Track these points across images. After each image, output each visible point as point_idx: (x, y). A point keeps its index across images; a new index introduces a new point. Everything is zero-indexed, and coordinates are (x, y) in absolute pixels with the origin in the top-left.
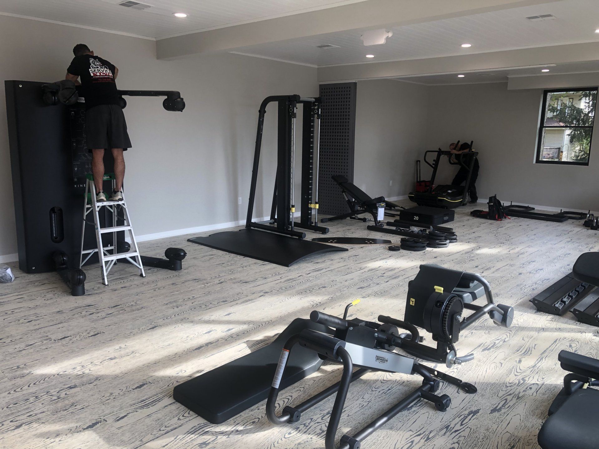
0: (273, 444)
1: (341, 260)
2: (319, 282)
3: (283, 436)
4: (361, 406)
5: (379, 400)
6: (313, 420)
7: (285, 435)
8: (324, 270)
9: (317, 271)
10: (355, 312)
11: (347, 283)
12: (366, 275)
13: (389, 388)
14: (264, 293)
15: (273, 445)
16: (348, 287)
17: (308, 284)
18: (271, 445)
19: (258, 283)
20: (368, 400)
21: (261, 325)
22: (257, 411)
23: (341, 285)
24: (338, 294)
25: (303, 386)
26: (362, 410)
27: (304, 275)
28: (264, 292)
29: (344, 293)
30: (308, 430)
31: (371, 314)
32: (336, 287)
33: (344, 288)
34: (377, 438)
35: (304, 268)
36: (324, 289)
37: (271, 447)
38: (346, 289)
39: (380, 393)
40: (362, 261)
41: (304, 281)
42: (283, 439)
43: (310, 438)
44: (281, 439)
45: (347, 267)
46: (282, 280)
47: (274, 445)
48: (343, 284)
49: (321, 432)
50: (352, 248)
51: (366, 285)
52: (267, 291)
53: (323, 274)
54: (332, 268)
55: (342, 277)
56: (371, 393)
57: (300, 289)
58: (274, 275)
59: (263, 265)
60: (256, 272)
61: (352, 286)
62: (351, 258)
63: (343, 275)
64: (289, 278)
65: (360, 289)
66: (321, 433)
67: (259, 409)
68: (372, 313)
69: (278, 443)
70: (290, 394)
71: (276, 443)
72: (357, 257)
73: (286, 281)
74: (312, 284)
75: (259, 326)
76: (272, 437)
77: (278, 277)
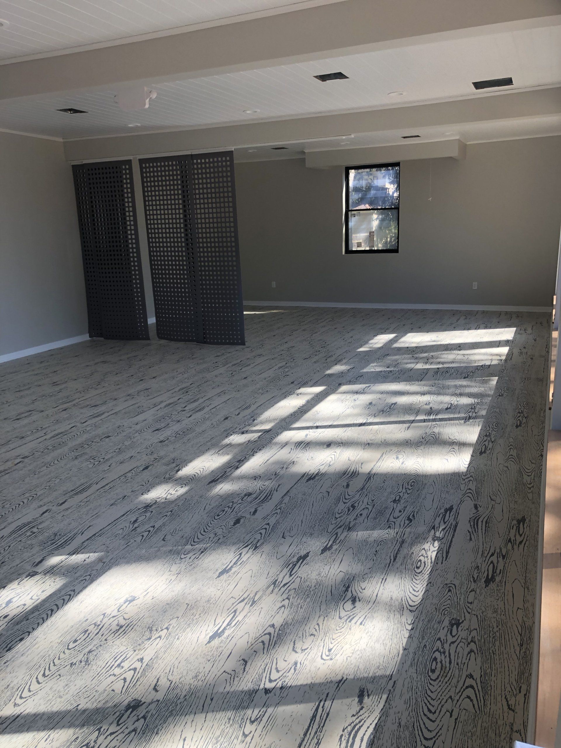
0: (52, 662)
1: (128, 397)
2: (100, 431)
3: (67, 647)
4: (168, 581)
5: (190, 568)
6: (106, 615)
7: (68, 646)
8: (106, 414)
9: (96, 417)
10: (151, 463)
11: (138, 427)
12: (163, 413)
13: (202, 550)
14: (23, 458)
15: (52, 664)
16: (140, 432)
17: (86, 436)
18: (50, 664)
19: (12, 446)
20: (177, 572)
21: (22, 503)
22: (24, 622)
23: (131, 430)
24: (127, 443)
25: (89, 573)
26: (170, 587)
27: (78, 424)
28: (21, 457)
29: (135, 440)
30: (100, 629)
31: (172, 461)
32: (124, 434)
33: (135, 433)
34: (192, 617)
35: (77, 416)
36: (107, 440)
37: (49, 667)
38: (137, 434)
39: (191, 560)
40: (156, 395)
41: (79, 434)
42: (67, 651)
43: (103, 640)
44: (64, 652)
45: (137, 405)
46: (48, 437)
47: (54, 663)
48: (133, 429)
49: (118, 628)
50: (142, 380)
51: (163, 425)
52: (27, 454)
53: (104, 420)
54: (117, 409)
55: (131, 420)
56: (180, 561)
57: (74, 444)
58: (34, 431)
59: (18, 419)
60: (8, 432)
61: (145, 430)
62: (142, 393)
63: (132, 417)
64: (56, 432)
65: (156, 432)
66: (119, 630)
67: (28, 620)
68: (174, 460)
69: (59, 659)
70: (72, 588)
71: (56, 661)
72: (149, 390)
73: (51, 438)
74: (91, 435)
75: (19, 505)
76: (50, 653)
77: (41, 433)
